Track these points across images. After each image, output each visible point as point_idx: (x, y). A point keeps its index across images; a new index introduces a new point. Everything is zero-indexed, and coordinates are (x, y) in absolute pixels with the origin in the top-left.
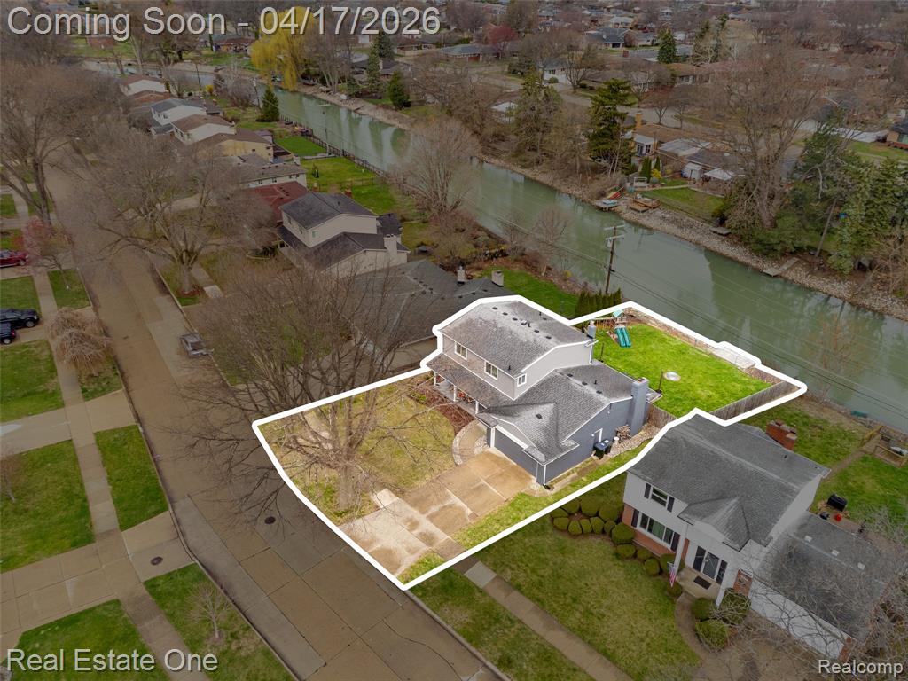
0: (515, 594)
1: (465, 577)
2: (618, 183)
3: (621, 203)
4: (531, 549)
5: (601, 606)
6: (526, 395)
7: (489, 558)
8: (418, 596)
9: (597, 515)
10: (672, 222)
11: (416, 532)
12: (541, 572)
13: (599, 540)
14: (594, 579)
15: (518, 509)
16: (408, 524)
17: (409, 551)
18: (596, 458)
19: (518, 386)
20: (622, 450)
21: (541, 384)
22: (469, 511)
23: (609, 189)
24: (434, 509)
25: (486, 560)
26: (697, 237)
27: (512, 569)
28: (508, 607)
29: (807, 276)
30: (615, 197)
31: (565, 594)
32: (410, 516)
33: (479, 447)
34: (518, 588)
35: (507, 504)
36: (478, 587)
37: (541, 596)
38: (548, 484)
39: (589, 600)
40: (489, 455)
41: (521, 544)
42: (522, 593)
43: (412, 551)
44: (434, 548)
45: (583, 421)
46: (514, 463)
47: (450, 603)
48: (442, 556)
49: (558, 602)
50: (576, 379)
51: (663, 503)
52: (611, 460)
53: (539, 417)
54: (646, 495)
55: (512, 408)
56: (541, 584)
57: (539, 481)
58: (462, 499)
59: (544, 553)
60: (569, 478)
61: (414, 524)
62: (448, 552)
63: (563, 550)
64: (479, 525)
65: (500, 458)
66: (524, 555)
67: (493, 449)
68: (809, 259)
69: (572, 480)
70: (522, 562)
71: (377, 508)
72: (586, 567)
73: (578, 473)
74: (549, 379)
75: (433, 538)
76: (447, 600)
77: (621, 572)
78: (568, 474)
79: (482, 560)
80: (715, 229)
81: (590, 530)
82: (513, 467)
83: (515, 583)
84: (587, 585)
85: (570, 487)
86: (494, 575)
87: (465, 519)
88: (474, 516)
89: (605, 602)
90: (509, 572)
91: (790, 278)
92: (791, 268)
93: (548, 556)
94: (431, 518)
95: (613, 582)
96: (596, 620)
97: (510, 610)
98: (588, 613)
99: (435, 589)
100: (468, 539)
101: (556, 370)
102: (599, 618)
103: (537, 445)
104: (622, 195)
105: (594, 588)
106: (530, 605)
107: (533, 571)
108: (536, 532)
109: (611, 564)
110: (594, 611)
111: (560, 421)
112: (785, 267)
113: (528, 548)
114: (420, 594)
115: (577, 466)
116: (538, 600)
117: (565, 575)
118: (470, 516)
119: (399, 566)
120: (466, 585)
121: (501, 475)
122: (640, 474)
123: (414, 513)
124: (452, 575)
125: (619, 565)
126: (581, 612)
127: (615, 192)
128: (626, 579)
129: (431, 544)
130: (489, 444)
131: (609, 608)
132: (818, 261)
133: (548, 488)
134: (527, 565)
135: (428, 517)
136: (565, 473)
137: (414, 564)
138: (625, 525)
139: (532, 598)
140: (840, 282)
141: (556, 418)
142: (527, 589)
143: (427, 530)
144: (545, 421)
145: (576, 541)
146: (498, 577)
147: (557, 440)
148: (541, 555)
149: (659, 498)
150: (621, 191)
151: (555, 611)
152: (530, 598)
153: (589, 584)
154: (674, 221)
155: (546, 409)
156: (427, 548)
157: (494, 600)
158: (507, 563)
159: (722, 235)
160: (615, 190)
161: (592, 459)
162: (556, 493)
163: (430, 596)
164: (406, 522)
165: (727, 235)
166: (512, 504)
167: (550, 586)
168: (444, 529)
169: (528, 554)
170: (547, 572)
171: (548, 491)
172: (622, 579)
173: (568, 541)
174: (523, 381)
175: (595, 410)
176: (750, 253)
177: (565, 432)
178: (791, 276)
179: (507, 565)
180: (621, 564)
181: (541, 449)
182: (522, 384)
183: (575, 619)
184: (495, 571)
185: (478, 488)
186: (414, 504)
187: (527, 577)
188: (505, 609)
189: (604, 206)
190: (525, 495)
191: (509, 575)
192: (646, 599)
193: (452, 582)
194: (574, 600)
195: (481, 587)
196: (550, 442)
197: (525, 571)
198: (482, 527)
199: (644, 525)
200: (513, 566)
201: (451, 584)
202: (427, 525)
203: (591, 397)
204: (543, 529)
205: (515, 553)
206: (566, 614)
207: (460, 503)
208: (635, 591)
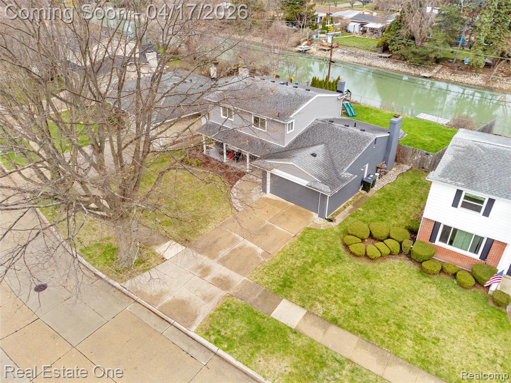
0: (333, 330)
1: (272, 318)
2: (308, 35)
3: (312, 48)
4: (334, 279)
5: (430, 328)
6: (295, 141)
7: (294, 294)
8: (224, 350)
9: (389, 237)
10: (350, 55)
11: (208, 278)
12: (353, 301)
13: (397, 261)
14: (411, 300)
15: (309, 242)
16: (200, 270)
17: (204, 298)
18: (363, 192)
19: (288, 132)
20: (384, 183)
21: (307, 131)
22: (260, 251)
23: (302, 40)
24: (224, 253)
25: (291, 297)
26: (369, 61)
27: (322, 302)
28: (330, 346)
29: (451, 75)
30: (307, 44)
31: (387, 321)
32: (200, 263)
33: (256, 195)
34: (334, 321)
35: (296, 239)
36: (291, 328)
37: (362, 327)
38: (330, 217)
39: (414, 323)
40: (267, 199)
41: (322, 275)
42: (340, 326)
43: (207, 298)
44: (231, 292)
45: (356, 153)
46: (293, 204)
47: (262, 351)
48: (242, 299)
49: (382, 331)
50: (337, 123)
51: (478, 209)
52: (378, 191)
53: (314, 155)
54: (455, 204)
55: (286, 153)
56: (357, 313)
57: (321, 216)
58: (251, 240)
59: (348, 281)
60: (347, 210)
61: (205, 271)
62: (249, 293)
63: (366, 275)
64: (274, 262)
65: (278, 201)
66: (330, 286)
67: (269, 195)
68: (450, 65)
69: (350, 211)
70: (330, 293)
71: (163, 259)
72: (396, 289)
73: (354, 205)
74: (313, 127)
75: (228, 282)
76: (259, 348)
77: (434, 289)
78: (345, 207)
79: (286, 297)
80: (380, 55)
81: (389, 252)
82: (292, 208)
83: (329, 317)
84: (405, 307)
85: (350, 218)
86: (304, 312)
87: (258, 258)
88: (266, 254)
89: (433, 324)
90: (319, 306)
91: (440, 78)
92: (439, 72)
93: (355, 283)
94: (223, 262)
95: (430, 300)
96: (432, 346)
97: (334, 349)
98: (419, 339)
99: (242, 338)
100: (266, 278)
101: (317, 119)
102: (434, 343)
103: (320, 178)
104: (311, 43)
105: (414, 309)
106: (354, 339)
107: (345, 301)
108: (334, 261)
109: (420, 282)
110: (426, 336)
111: (334, 157)
112: (435, 71)
113: (330, 278)
114: (226, 346)
115: (350, 200)
116: (362, 333)
117: (378, 300)
118: (262, 255)
119: (196, 317)
120: (276, 327)
121: (283, 215)
122: (449, 181)
123: (204, 260)
124: (257, 318)
125: (429, 283)
126: (411, 339)
127: (307, 42)
128: (442, 295)
129: (227, 288)
130: (265, 191)
131: (440, 329)
132: (456, 65)
133: (330, 220)
134: (336, 296)
135: (219, 261)
136: (341, 206)
137: (212, 312)
138: (422, 242)
139: (353, 331)
140: (475, 75)
141: (329, 155)
142: (344, 321)
143: (221, 275)
144: (320, 158)
145: (376, 264)
146: (308, 313)
147: (337, 173)
148: (347, 283)
149: (473, 204)
150: (310, 42)
151: (383, 342)
152: (350, 331)
153: (407, 305)
154: (351, 54)
155: (319, 149)
156: (223, 293)
157: (312, 340)
158: (314, 296)
159: (386, 57)
160: (306, 40)
161: (361, 194)
162: (340, 224)
163: (237, 347)
164: (196, 270)
165: (389, 57)
166: (302, 239)
167: (368, 315)
168: (238, 271)
169: (333, 284)
170: (359, 300)
171: (331, 223)
172: (438, 296)
173: (369, 266)
174: (292, 129)
175: (365, 144)
176: (408, 66)
177: (342, 165)
178: (440, 76)
179: (315, 299)
180: (429, 280)
181: (324, 182)
182: (291, 131)
183: (408, 348)
184: (303, 307)
185: (264, 229)
186: (202, 251)
187: (340, 308)
188: (327, 348)
189: (301, 50)
190: (311, 229)
191: (319, 309)
192: (473, 314)
193: (260, 327)
194: (399, 326)
195: (294, 327)
196: (331, 175)
197: (336, 302)
198: (278, 264)
199: (443, 239)
200: (321, 298)
201: (260, 329)
202: (219, 270)
203: (357, 135)
204: (339, 257)
205: (319, 285)
206: (396, 343)
207: (250, 244)
208: (457, 307)
